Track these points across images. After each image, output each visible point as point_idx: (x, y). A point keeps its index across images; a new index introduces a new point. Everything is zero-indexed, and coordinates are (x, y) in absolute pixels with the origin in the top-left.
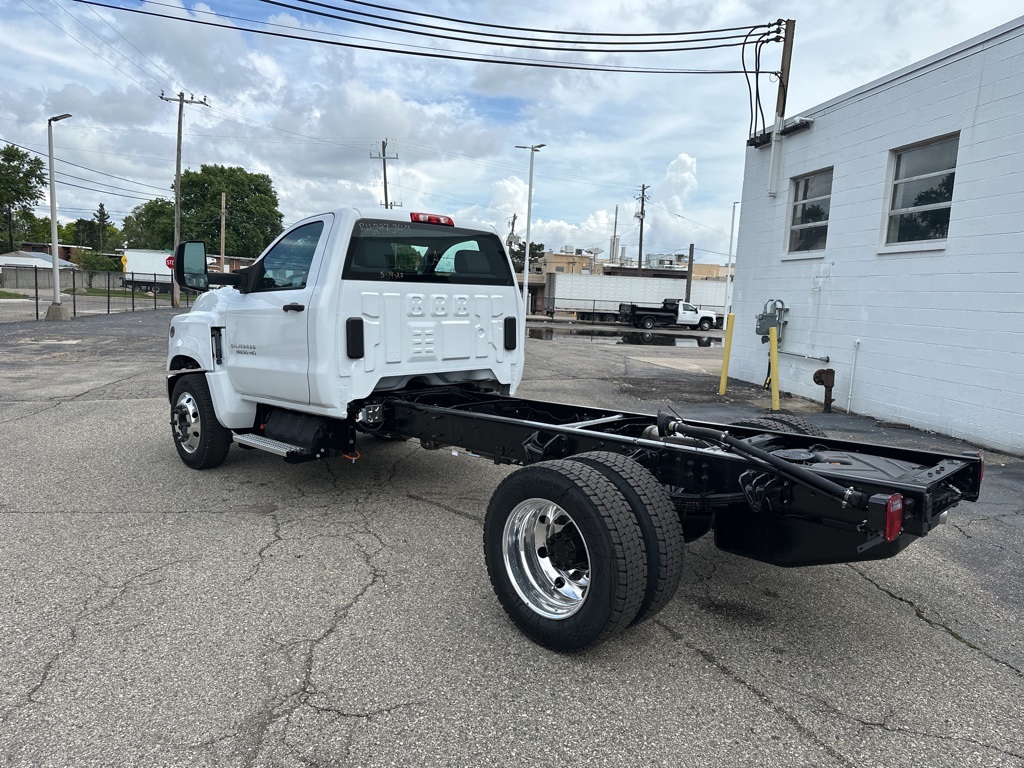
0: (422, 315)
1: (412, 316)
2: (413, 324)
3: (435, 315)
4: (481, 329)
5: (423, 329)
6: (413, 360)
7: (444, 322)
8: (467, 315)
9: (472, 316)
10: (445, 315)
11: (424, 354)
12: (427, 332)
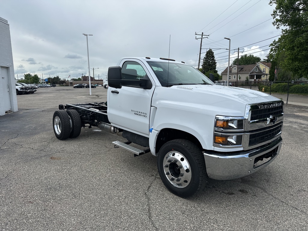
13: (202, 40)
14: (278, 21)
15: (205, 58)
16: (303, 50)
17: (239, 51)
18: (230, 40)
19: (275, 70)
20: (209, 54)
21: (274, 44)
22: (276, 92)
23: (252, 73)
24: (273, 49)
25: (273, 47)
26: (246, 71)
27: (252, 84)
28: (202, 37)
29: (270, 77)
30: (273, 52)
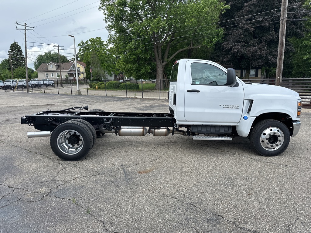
13: (25, 32)
14: (110, 26)
15: (9, 51)
16: (133, 55)
17: (58, 48)
18: (74, 37)
19: (90, 69)
20: (15, 47)
21: (82, 45)
22: (109, 89)
23: (71, 71)
24: (81, 49)
25: (81, 47)
26: (64, 69)
27: (72, 82)
28: (25, 28)
29: (87, 75)
30: (81, 52)
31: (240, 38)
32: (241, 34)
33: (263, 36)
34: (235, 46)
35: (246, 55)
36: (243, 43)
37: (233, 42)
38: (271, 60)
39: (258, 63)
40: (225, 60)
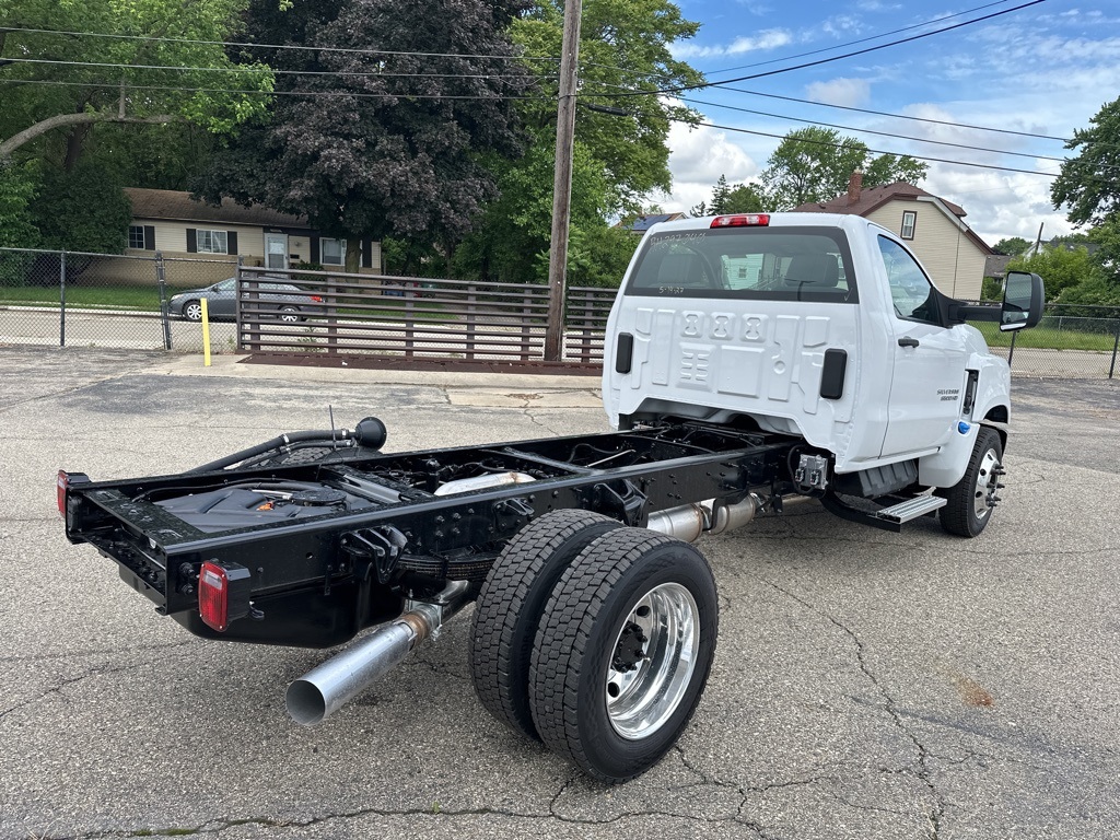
0: (697, 336)
1: (685, 336)
2: (684, 345)
3: (713, 338)
4: (779, 362)
5: (696, 352)
6: (680, 386)
7: (724, 347)
8: (760, 341)
9: (770, 343)
10: (728, 339)
11: (693, 381)
12: (701, 356)
31: (346, 121)
32: (348, 108)
33: (420, 131)
34: (330, 146)
35: (371, 188)
36: (356, 143)
37: (320, 130)
38: (447, 218)
39: (413, 222)
40: (295, 193)
